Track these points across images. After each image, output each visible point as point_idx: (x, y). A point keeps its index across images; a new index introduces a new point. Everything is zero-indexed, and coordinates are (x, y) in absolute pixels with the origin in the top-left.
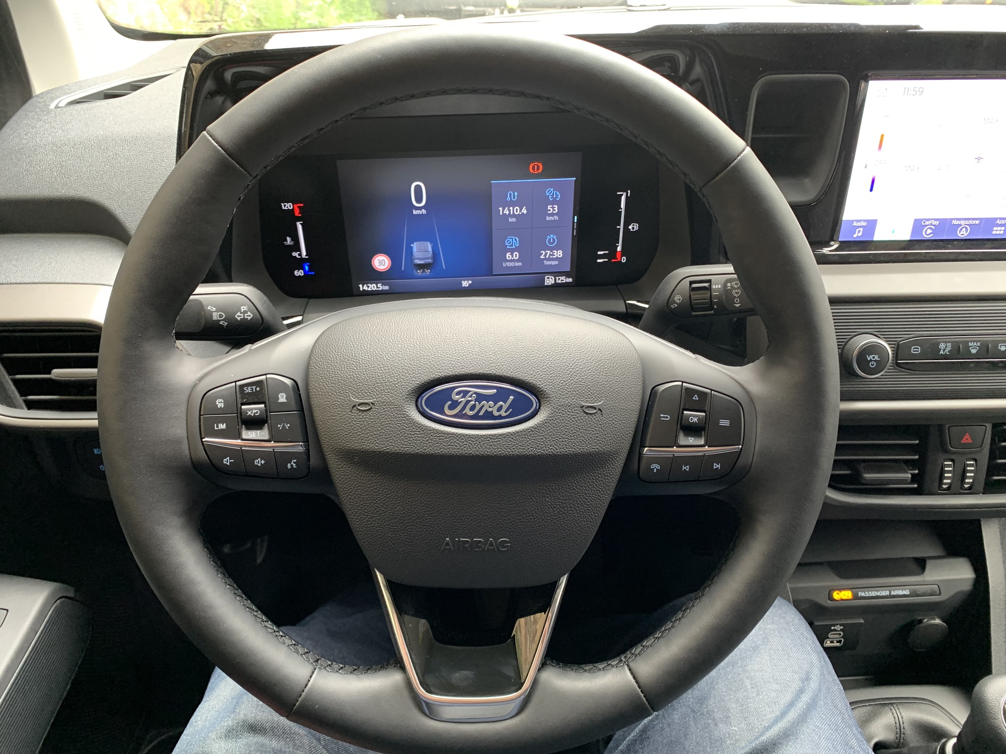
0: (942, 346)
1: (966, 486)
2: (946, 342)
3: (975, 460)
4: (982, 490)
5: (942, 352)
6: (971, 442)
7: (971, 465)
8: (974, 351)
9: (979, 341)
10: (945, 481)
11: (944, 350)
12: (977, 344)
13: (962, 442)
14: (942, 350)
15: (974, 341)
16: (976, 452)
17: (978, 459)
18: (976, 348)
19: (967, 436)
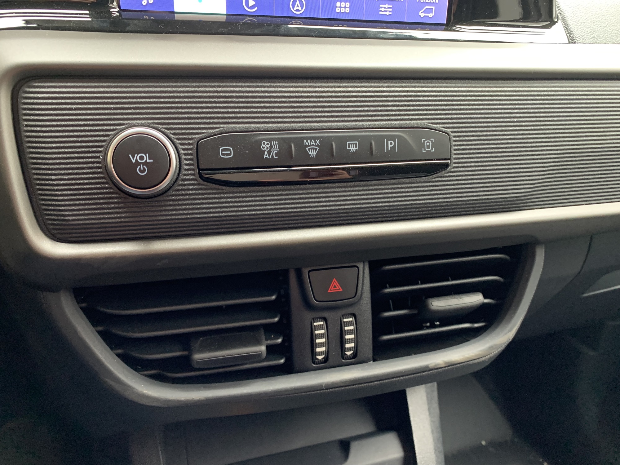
0: (265, 146)
1: (349, 353)
2: (270, 140)
3: (354, 315)
4: (371, 355)
5: (266, 156)
6: (341, 290)
7: (349, 324)
8: (313, 153)
9: (318, 138)
10: (318, 350)
11: (269, 153)
12: (316, 142)
13: (329, 291)
14: (266, 152)
15: (311, 138)
16: (351, 305)
17: (356, 313)
18: (316, 149)
19: (335, 282)
